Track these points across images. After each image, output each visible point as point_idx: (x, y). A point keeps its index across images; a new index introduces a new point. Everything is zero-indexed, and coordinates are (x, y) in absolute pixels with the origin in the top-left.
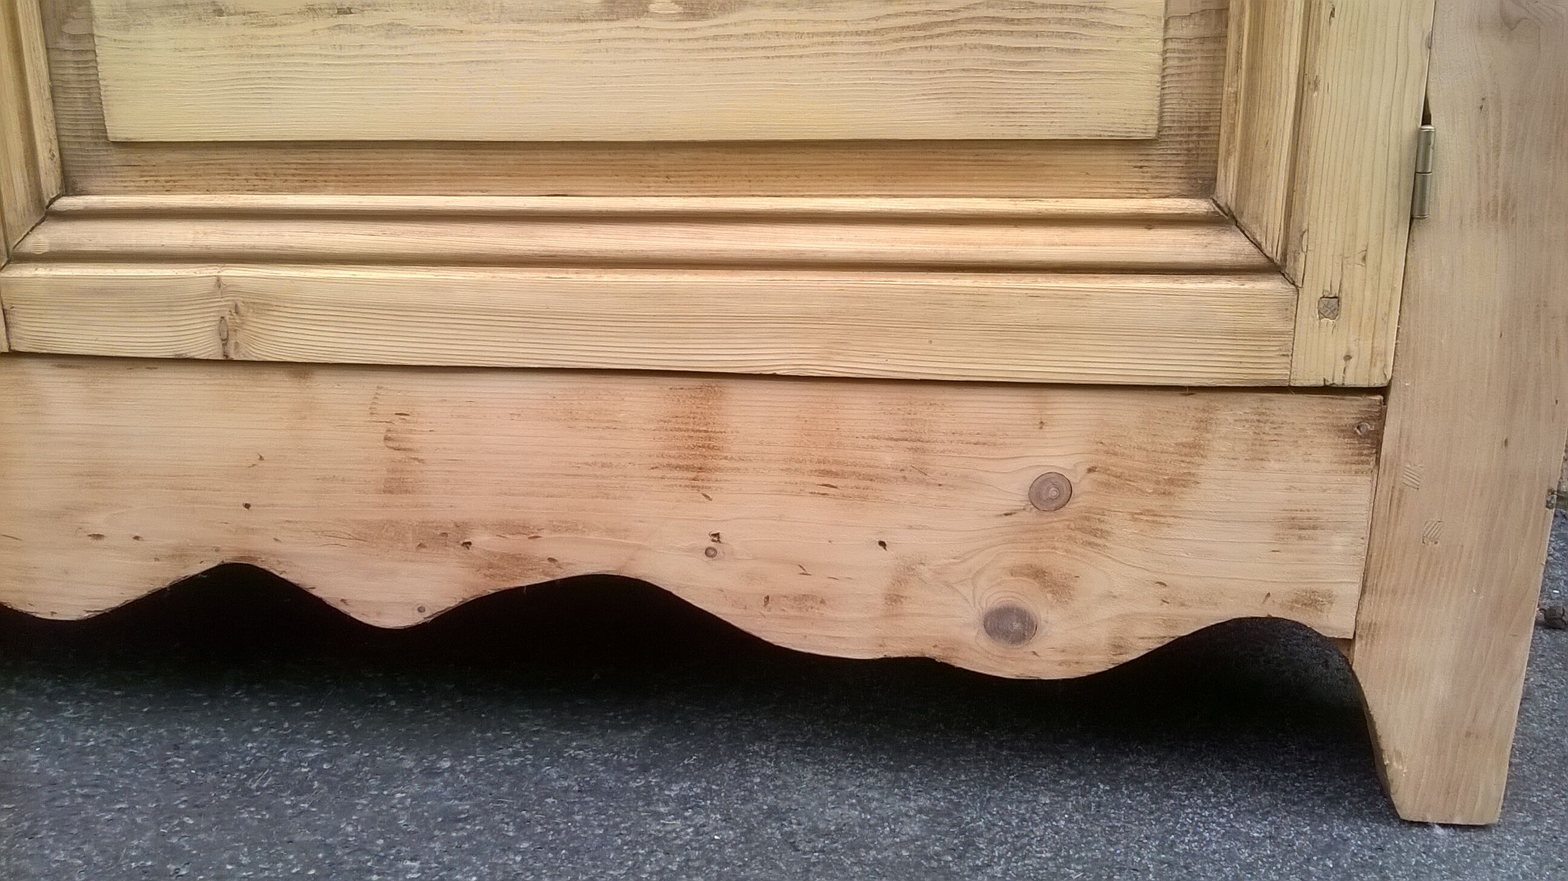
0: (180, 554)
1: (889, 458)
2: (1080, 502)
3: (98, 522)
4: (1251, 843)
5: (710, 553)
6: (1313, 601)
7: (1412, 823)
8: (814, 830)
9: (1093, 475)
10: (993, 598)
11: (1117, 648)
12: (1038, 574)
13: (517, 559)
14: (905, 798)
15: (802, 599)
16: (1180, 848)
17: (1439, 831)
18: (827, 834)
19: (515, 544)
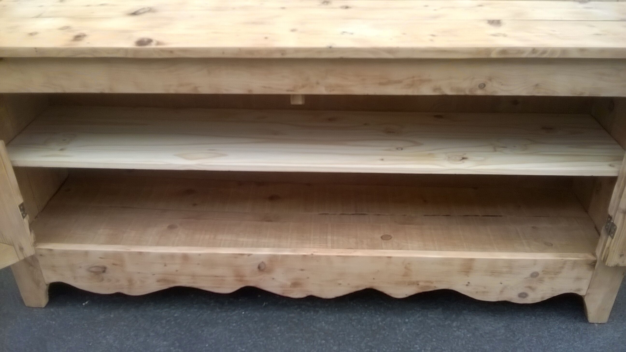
0: (357, 287)
1: (505, 270)
2: (540, 276)
3: (340, 282)
4: (563, 330)
5: (467, 285)
6: (579, 290)
7: (591, 323)
8: (485, 333)
9: (543, 272)
10: (521, 291)
11: (542, 298)
12: (530, 288)
13: (428, 287)
14: (499, 324)
15: (484, 292)
16: (551, 332)
17: (596, 325)
18: (487, 333)
19: (427, 284)
